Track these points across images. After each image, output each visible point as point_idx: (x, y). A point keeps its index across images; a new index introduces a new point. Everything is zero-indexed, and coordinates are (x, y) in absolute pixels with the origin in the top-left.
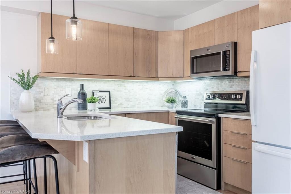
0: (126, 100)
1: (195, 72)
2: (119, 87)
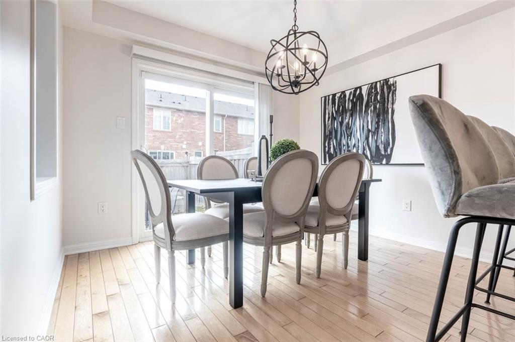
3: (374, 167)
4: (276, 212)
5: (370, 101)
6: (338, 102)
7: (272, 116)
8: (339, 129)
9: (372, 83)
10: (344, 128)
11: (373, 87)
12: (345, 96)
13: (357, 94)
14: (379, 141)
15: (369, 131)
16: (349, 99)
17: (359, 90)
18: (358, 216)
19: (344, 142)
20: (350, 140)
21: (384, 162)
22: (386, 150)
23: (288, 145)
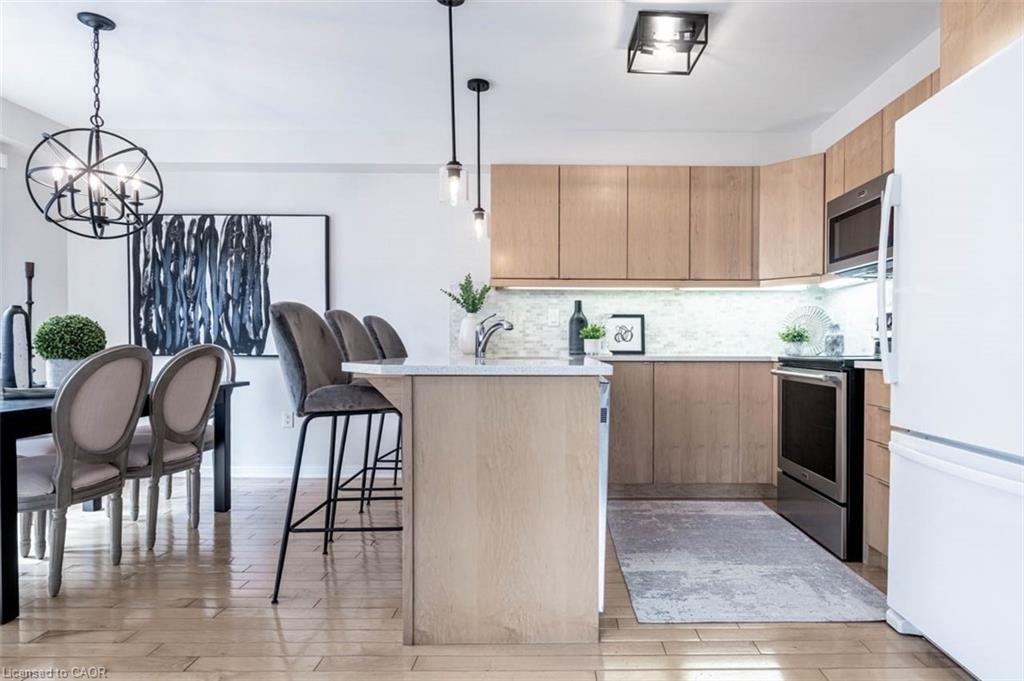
0: (682, 336)
1: (837, 256)
2: (666, 305)
3: (237, 361)
4: (80, 448)
5: (229, 245)
6: (167, 233)
7: (33, 264)
8: (170, 287)
9: (233, 216)
10: (180, 286)
11: (233, 221)
12: (182, 225)
13: (206, 226)
14: (246, 317)
15: (228, 297)
16: (190, 232)
17: (208, 220)
18: (213, 444)
19: (181, 312)
20: (194, 309)
21: (254, 352)
22: (256, 334)
23: (81, 328)
